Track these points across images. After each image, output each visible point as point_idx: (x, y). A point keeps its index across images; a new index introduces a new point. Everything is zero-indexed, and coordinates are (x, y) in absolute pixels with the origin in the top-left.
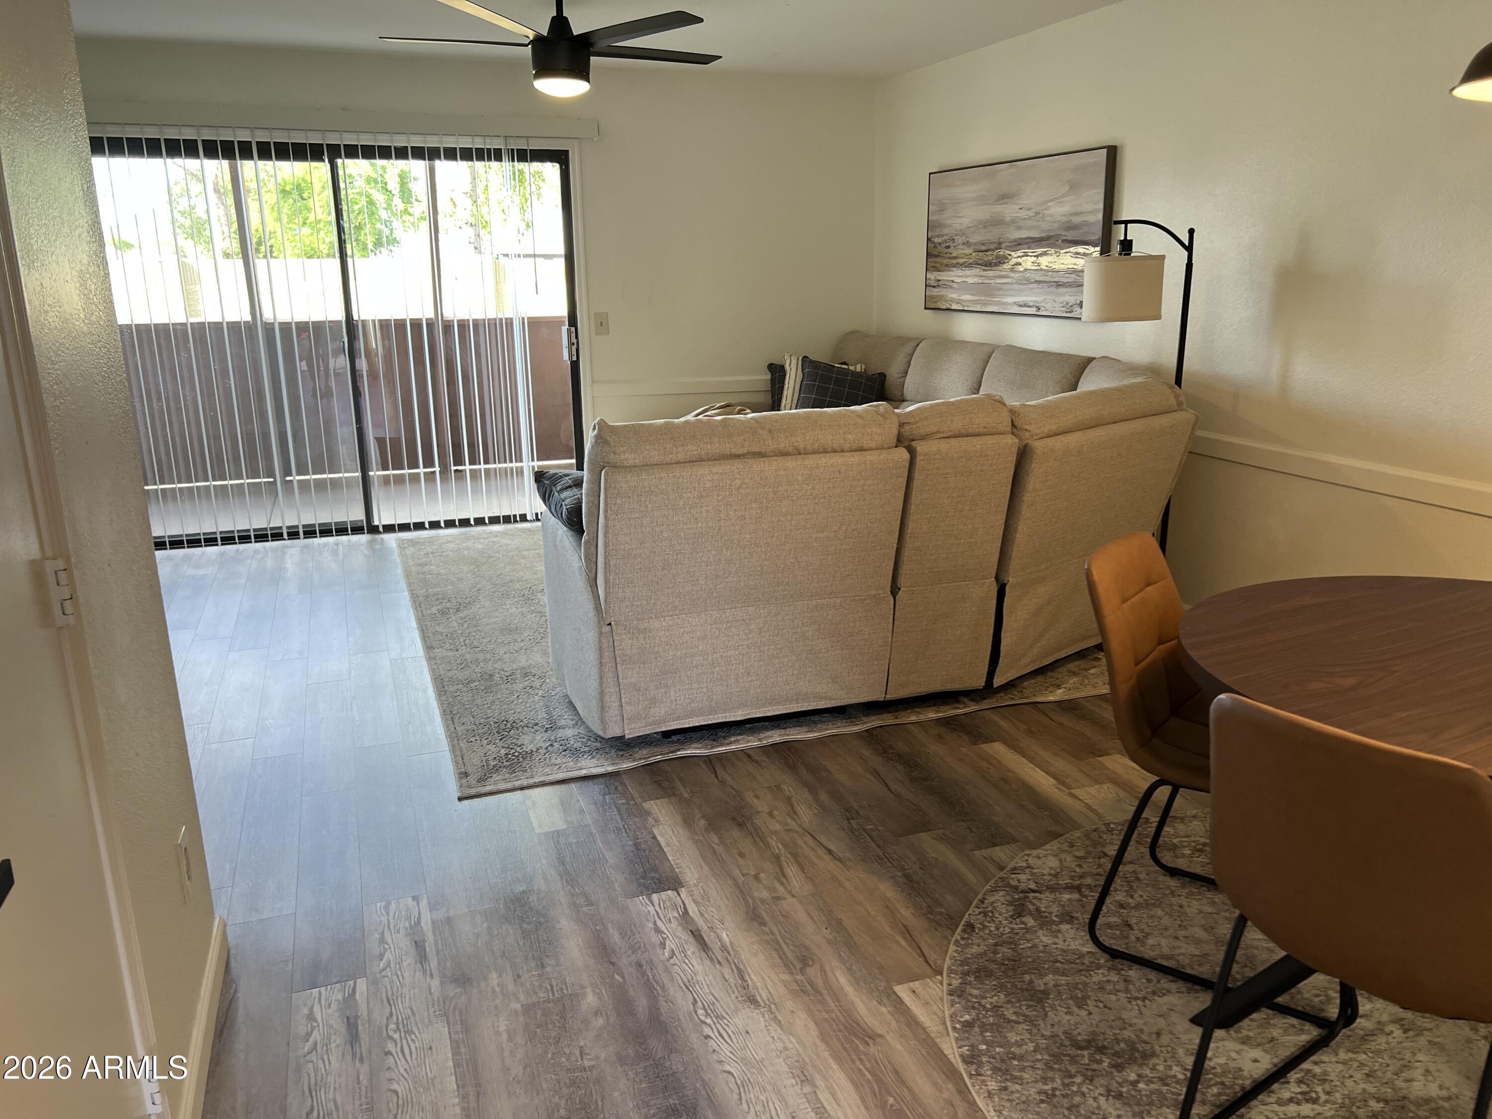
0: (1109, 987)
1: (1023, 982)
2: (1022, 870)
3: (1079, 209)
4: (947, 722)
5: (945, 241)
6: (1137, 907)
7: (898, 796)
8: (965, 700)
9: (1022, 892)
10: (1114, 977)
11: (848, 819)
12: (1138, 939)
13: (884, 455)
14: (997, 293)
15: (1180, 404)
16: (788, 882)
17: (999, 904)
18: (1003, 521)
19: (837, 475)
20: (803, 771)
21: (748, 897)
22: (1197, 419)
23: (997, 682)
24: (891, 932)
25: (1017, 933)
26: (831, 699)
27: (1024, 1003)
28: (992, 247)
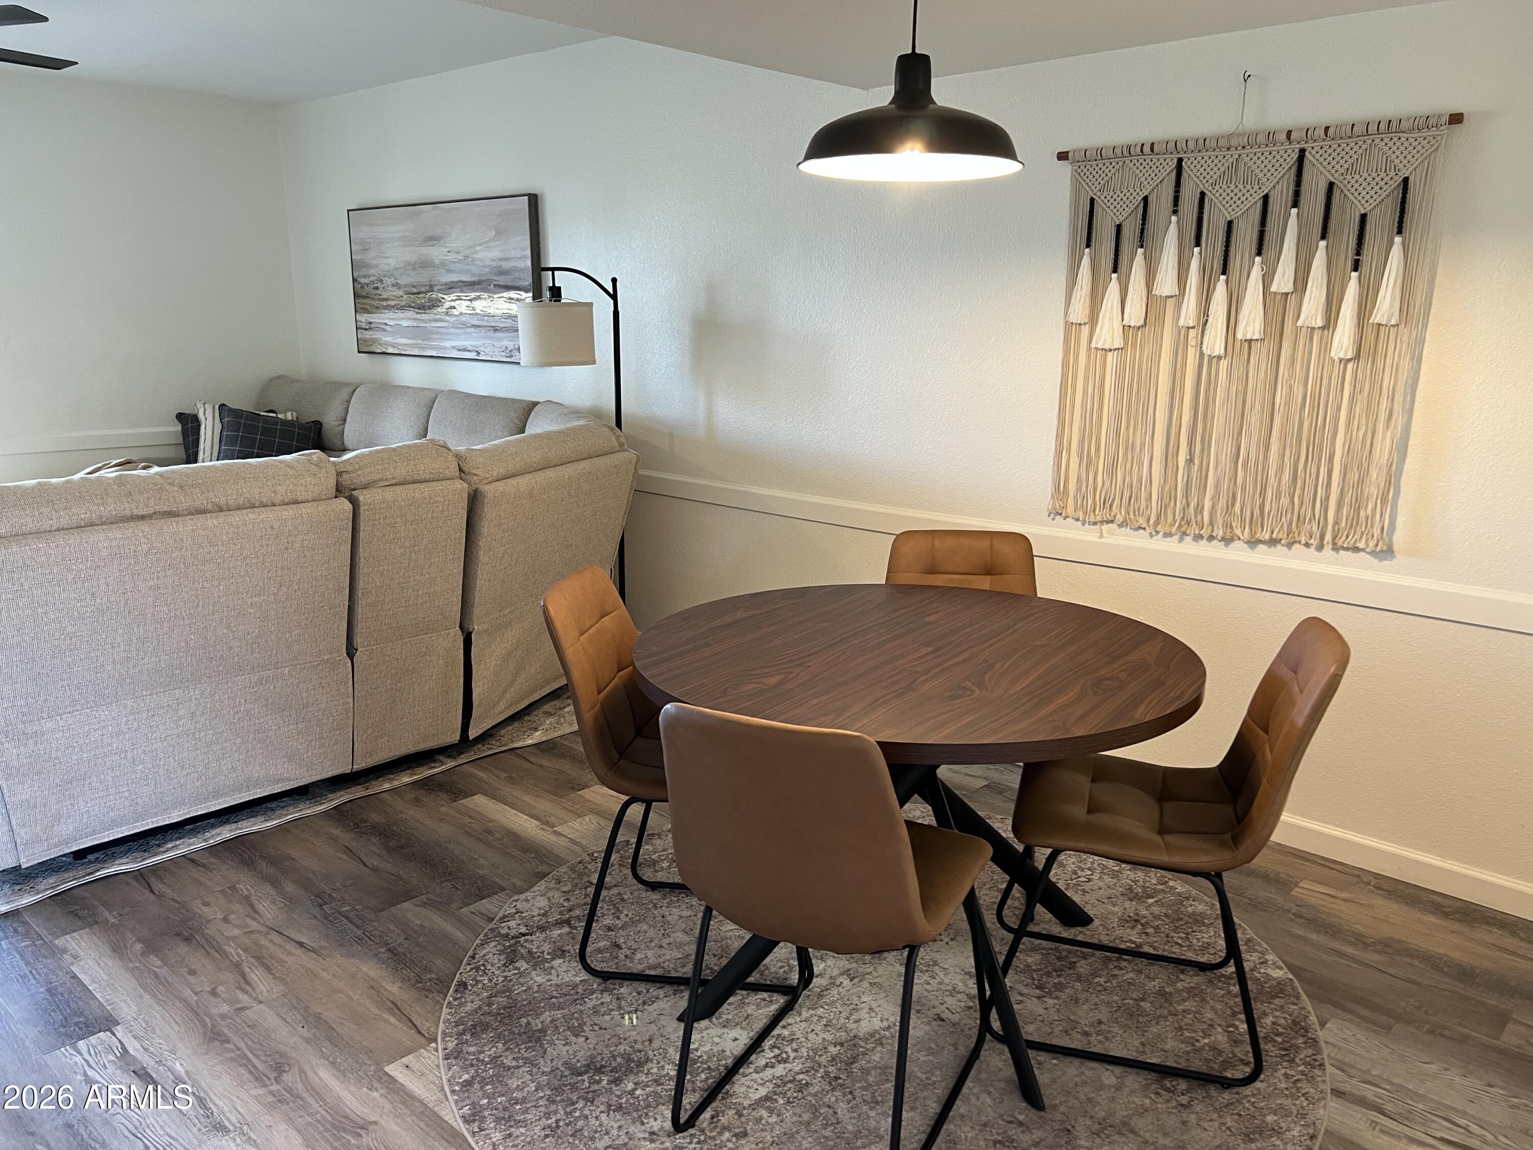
0: (603, 1010)
1: (520, 1026)
2: (512, 916)
3: (508, 255)
4: (425, 784)
5: (373, 282)
6: (623, 927)
7: (375, 870)
8: (441, 758)
9: (513, 938)
10: (607, 998)
11: (320, 906)
12: (626, 956)
13: (322, 507)
14: (434, 336)
15: (621, 445)
16: (253, 989)
17: (491, 955)
18: (461, 568)
19: (269, 531)
20: (262, 865)
21: (204, 1017)
22: (638, 458)
23: (473, 734)
24: (377, 1012)
25: (511, 980)
26: (289, 780)
27: (522, 1046)
28: (423, 289)
